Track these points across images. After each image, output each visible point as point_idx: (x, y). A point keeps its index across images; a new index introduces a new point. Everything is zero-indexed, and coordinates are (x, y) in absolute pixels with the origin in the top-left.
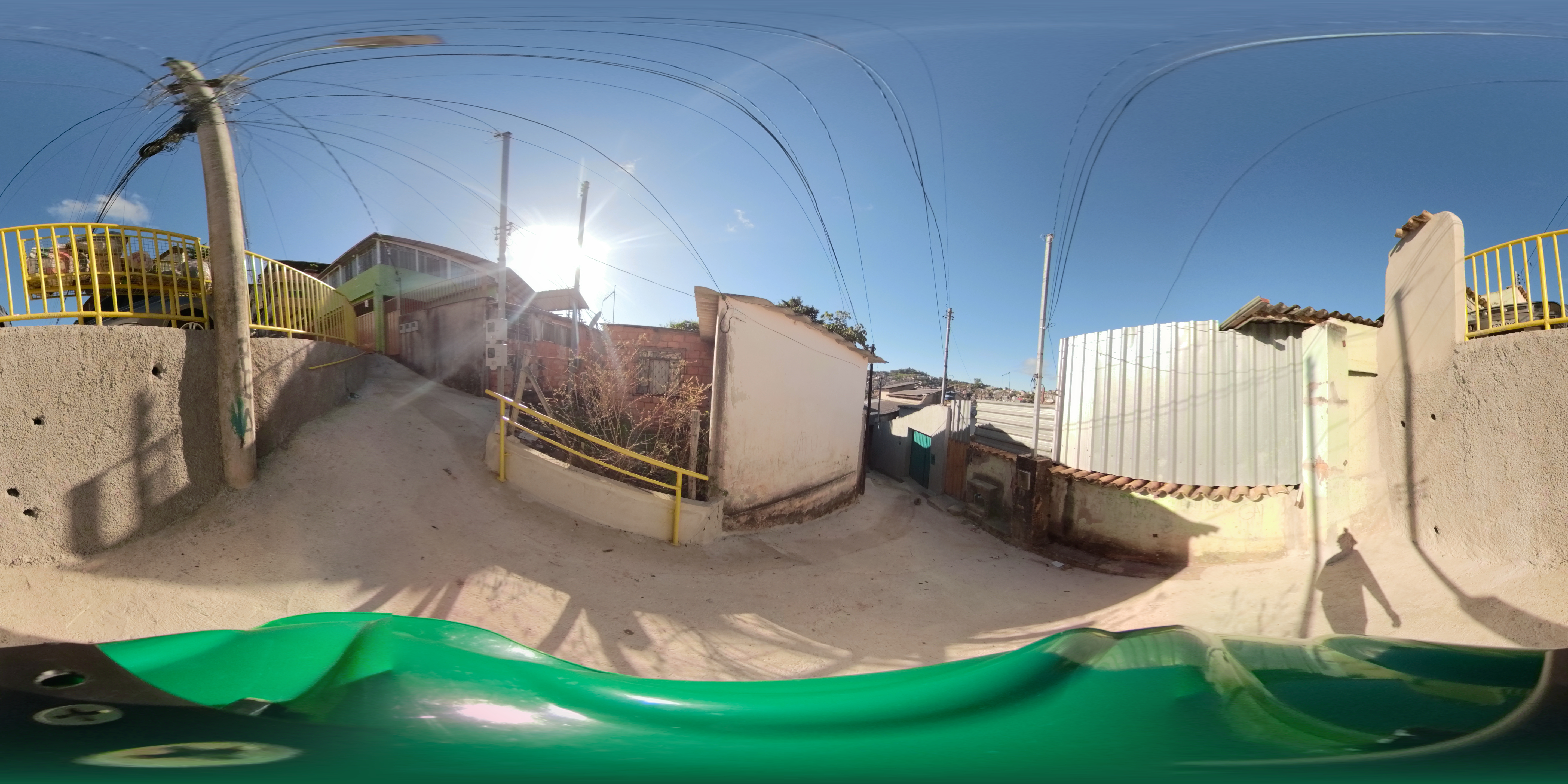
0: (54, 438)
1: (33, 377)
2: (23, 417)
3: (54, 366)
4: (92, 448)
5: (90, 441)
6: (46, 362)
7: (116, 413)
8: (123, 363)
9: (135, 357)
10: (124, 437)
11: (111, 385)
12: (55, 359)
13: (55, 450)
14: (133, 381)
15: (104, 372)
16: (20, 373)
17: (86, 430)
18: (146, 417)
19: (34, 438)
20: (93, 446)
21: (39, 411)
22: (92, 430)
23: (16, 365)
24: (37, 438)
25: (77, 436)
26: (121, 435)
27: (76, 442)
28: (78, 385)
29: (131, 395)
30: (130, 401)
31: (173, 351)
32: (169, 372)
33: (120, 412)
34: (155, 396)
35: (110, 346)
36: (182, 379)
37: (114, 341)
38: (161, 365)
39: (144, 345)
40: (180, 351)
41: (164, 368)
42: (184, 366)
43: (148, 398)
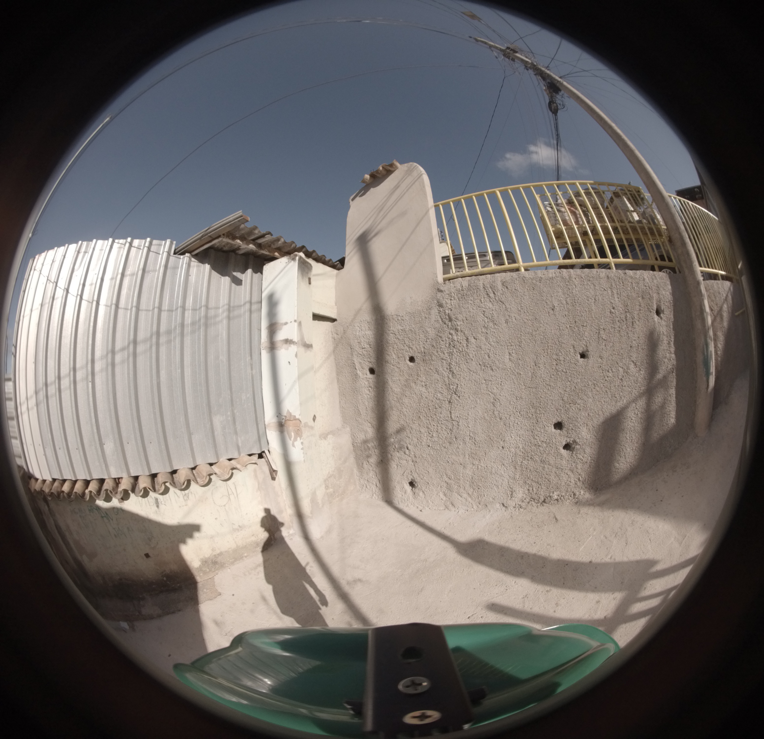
0: (596, 370)
1: (579, 314)
2: (572, 351)
3: (593, 304)
4: (621, 381)
5: (620, 374)
6: (587, 301)
7: (636, 349)
8: (637, 303)
9: (644, 298)
10: (642, 372)
11: (633, 323)
12: (593, 298)
13: (595, 382)
14: (645, 320)
15: (627, 311)
16: (569, 310)
17: (617, 363)
18: (655, 355)
19: (581, 371)
20: (621, 379)
21: (584, 346)
22: (621, 364)
23: (565, 302)
24: (583, 371)
25: (612, 370)
26: (640, 370)
27: (610, 375)
28: (611, 322)
29: (645, 332)
30: (645, 338)
31: (665, 294)
32: (665, 313)
33: (639, 348)
34: (660, 335)
35: (628, 288)
36: (674, 320)
37: (629, 284)
38: (660, 307)
39: (648, 288)
40: (669, 294)
41: (662, 310)
42: (673, 308)
43: (656, 336)
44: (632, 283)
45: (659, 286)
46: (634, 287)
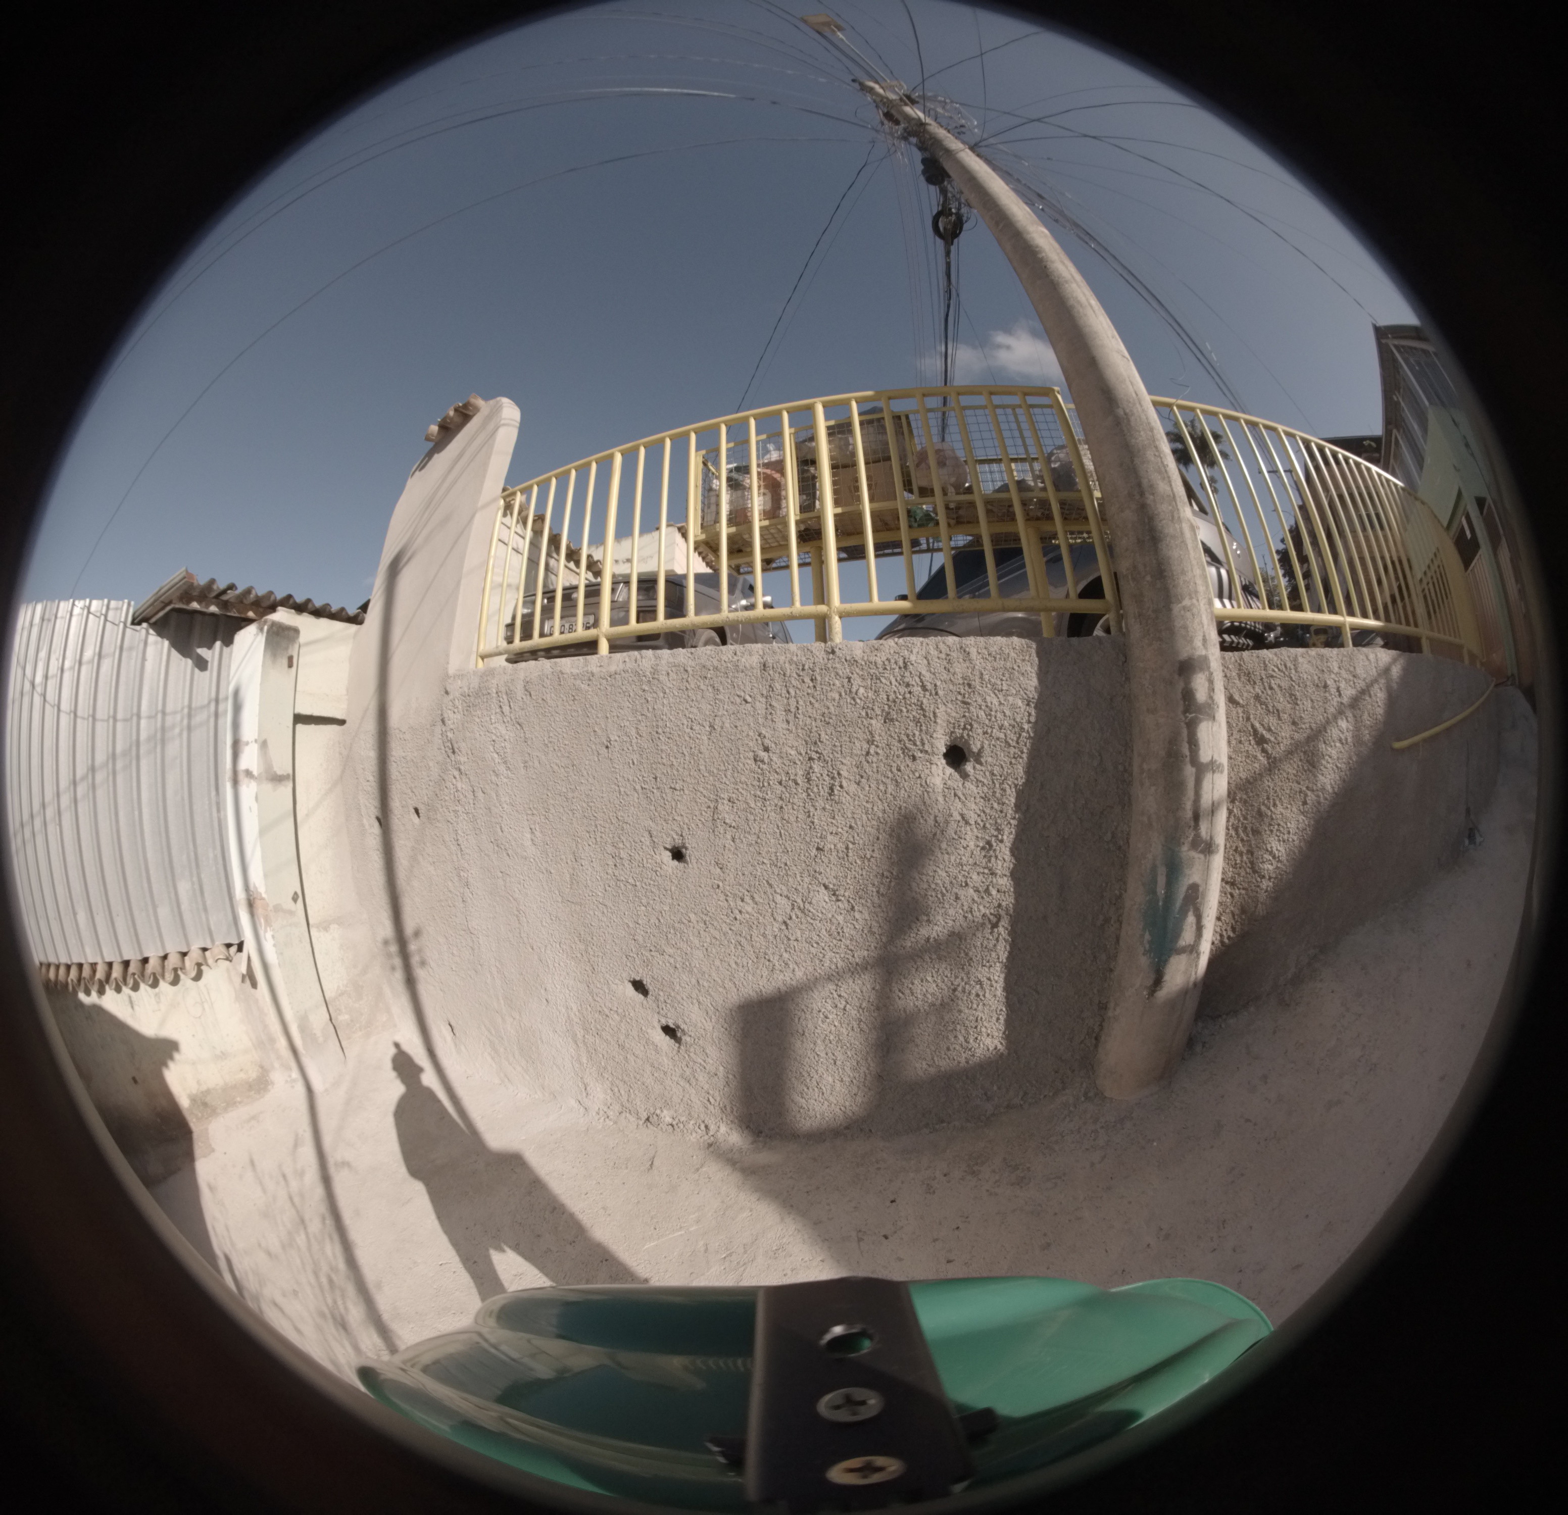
0: (708, 894)
1: (664, 761)
2: (648, 843)
3: (705, 738)
4: (784, 927)
5: (781, 911)
6: (688, 730)
7: (841, 855)
8: (861, 735)
9: (892, 720)
10: (857, 915)
11: (832, 789)
12: (707, 724)
14: (888, 781)
15: (815, 756)
16: (641, 751)
17: (772, 885)
18: (917, 876)
19: (669, 888)
20: (785, 922)
21: (677, 834)
22: (785, 888)
23: (633, 732)
24: (677, 891)
25: (753, 898)
26: (853, 908)
27: (751, 910)
28: (756, 783)
29: (881, 815)
30: (878, 830)
31: (1000, 704)
32: (990, 759)
33: (850, 854)
34: (947, 822)
35: (829, 694)
36: (1027, 780)
37: (837, 682)
38: (967, 742)
39: (917, 690)
40: (1020, 703)
41: (975, 750)
42: (1032, 744)
43: (926, 826)
44: (849, 679)
45: (978, 680)
46: (854, 690)
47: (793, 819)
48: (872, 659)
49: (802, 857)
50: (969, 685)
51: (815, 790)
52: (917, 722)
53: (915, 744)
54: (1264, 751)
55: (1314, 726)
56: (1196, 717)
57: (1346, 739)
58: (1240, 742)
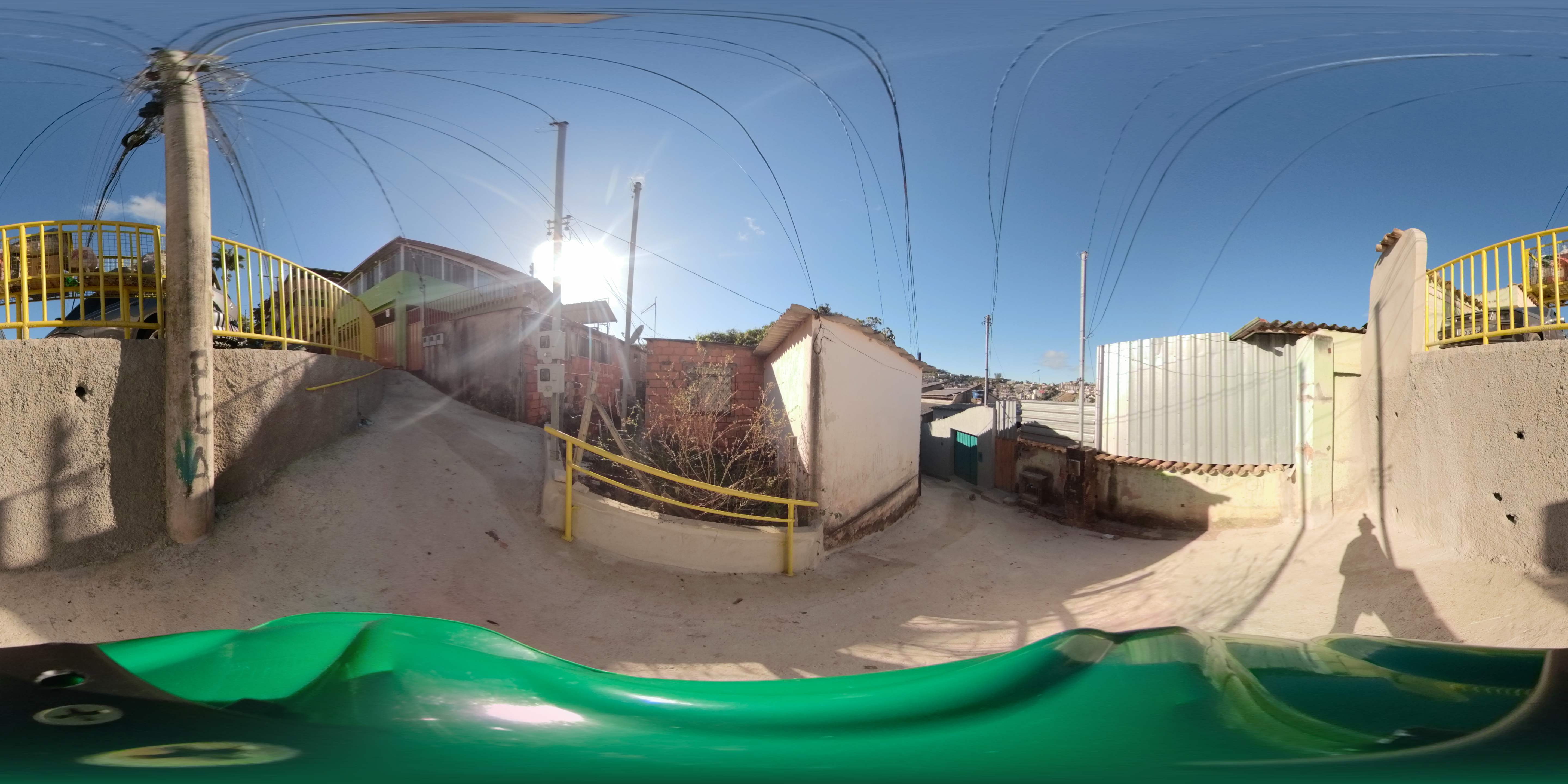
4: (1, 470)
7: (28, 436)
8: (37, 382)
9: (51, 375)
10: (36, 464)
11: (23, 406)
14: (49, 403)
15: (16, 391)
18: (63, 446)
26: (34, 461)
29: (46, 418)
30: (45, 425)
31: (102, 368)
32: (96, 393)
33: (32, 436)
34: (77, 422)
35: (23, 363)
36: (114, 403)
37: (26, 358)
38: (86, 385)
39: (63, 361)
40: (111, 368)
41: (90, 389)
42: (117, 387)
43: (67, 423)
44: (32, 356)
45: (92, 357)
46: (34, 361)
47: (5, 420)
48: (43, 347)
49: (10, 437)
50: (88, 360)
51: (16, 406)
52: (63, 376)
53: (62, 386)
54: (232, 390)
55: (260, 381)
56: (198, 376)
57: (279, 386)
58: (220, 387)
